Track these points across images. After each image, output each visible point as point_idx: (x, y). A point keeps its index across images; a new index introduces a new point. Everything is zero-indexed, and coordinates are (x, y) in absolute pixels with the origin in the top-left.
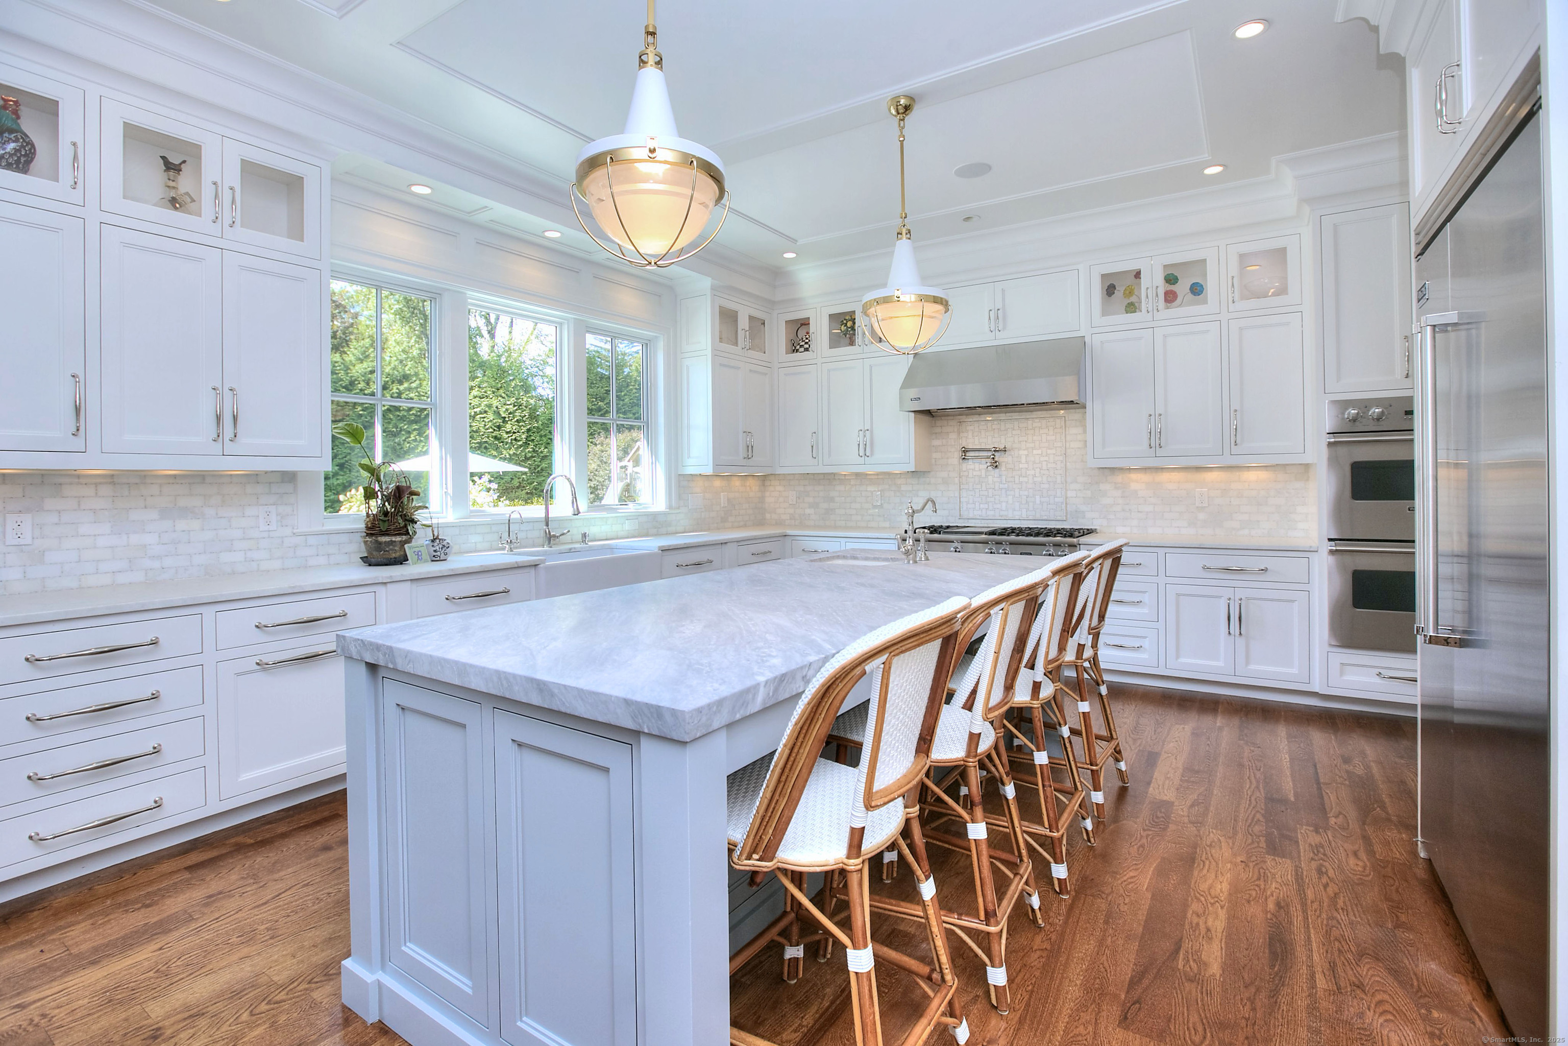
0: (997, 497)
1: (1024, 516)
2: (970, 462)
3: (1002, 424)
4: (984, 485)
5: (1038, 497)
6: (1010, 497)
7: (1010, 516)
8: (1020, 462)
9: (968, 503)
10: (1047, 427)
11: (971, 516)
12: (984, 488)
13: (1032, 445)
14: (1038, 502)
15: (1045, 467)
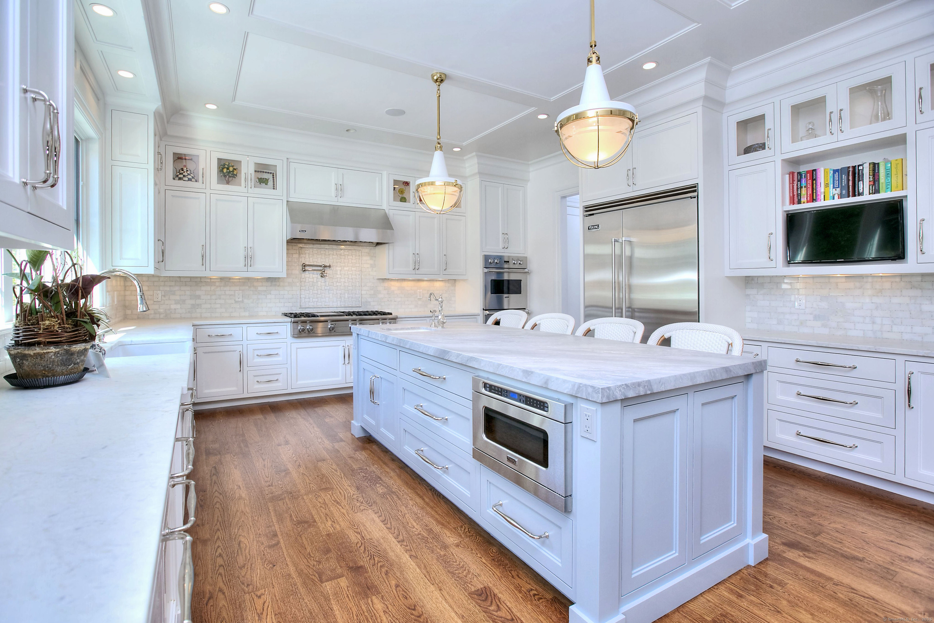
0: (323, 294)
1: (339, 305)
2: (307, 272)
3: (327, 251)
4: (315, 287)
5: (346, 294)
6: (331, 295)
7: (331, 305)
8: (337, 274)
9: (305, 298)
10: (352, 255)
11: (307, 306)
12: (315, 289)
13: (344, 265)
14: (346, 297)
15: (350, 277)
